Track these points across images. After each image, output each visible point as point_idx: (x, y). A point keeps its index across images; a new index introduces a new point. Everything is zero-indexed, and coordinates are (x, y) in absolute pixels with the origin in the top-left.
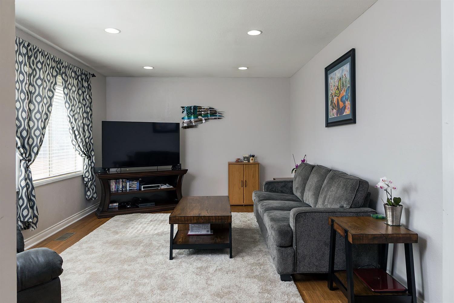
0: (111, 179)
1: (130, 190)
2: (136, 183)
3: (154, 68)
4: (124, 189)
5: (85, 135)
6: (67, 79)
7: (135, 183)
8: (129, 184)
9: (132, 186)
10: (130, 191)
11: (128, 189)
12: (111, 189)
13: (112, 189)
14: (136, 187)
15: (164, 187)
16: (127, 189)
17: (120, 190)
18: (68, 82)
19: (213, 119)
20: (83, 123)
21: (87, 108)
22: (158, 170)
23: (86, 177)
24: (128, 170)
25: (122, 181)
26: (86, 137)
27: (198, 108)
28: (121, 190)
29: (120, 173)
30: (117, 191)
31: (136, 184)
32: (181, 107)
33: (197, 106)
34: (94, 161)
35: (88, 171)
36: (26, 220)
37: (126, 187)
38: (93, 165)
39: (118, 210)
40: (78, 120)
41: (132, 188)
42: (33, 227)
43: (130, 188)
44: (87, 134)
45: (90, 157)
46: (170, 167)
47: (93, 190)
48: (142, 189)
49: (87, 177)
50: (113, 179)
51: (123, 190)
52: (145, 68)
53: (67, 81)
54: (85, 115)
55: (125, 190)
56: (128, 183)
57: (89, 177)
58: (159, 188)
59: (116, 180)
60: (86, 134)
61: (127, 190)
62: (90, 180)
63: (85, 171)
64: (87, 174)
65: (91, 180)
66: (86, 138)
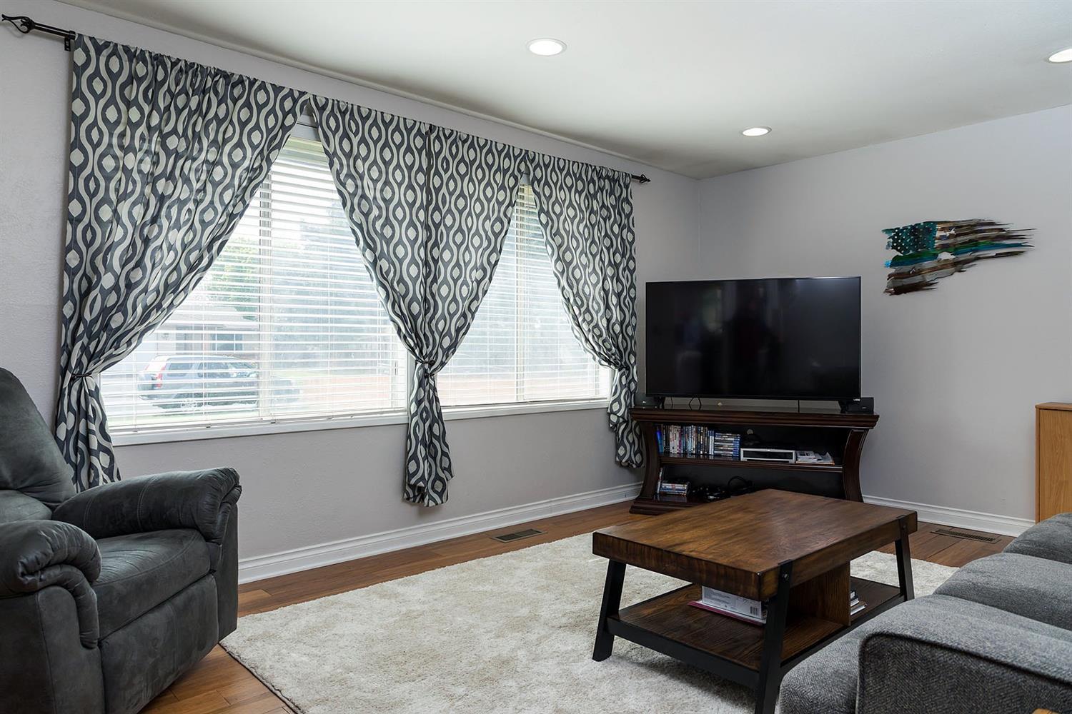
0: (670, 424)
1: (715, 455)
2: (733, 439)
3: (770, 130)
4: (701, 453)
5: (612, 317)
6: (550, 191)
7: (729, 439)
8: (715, 441)
9: (723, 446)
10: (716, 458)
11: (711, 452)
12: (671, 448)
13: (673, 448)
14: (732, 451)
15: (809, 459)
16: (708, 452)
17: (692, 454)
18: (553, 199)
19: (993, 257)
20: (604, 289)
21: (614, 255)
22: (800, 412)
23: (612, 413)
24: (720, 404)
25: (697, 432)
26: (613, 320)
27: (938, 227)
28: (694, 452)
29: (698, 409)
30: (685, 454)
31: (731, 442)
32: (883, 231)
33: (934, 222)
34: (636, 378)
35: (618, 400)
36: (413, 481)
37: (707, 448)
38: (633, 386)
39: (686, 501)
40: (582, 281)
41: (721, 452)
42: (432, 498)
43: (716, 452)
44: (616, 315)
45: (628, 368)
46: (833, 406)
47: (632, 444)
48: (742, 458)
49: (615, 414)
50: (675, 424)
51: (699, 455)
52: (747, 133)
53: (551, 196)
54: (610, 271)
55: (703, 454)
56: (712, 438)
57: (619, 414)
58: (792, 461)
59: (682, 428)
60: (612, 313)
61: (708, 455)
62: (621, 420)
63: (612, 399)
64: (616, 407)
65: (624, 422)
66: (614, 324)
